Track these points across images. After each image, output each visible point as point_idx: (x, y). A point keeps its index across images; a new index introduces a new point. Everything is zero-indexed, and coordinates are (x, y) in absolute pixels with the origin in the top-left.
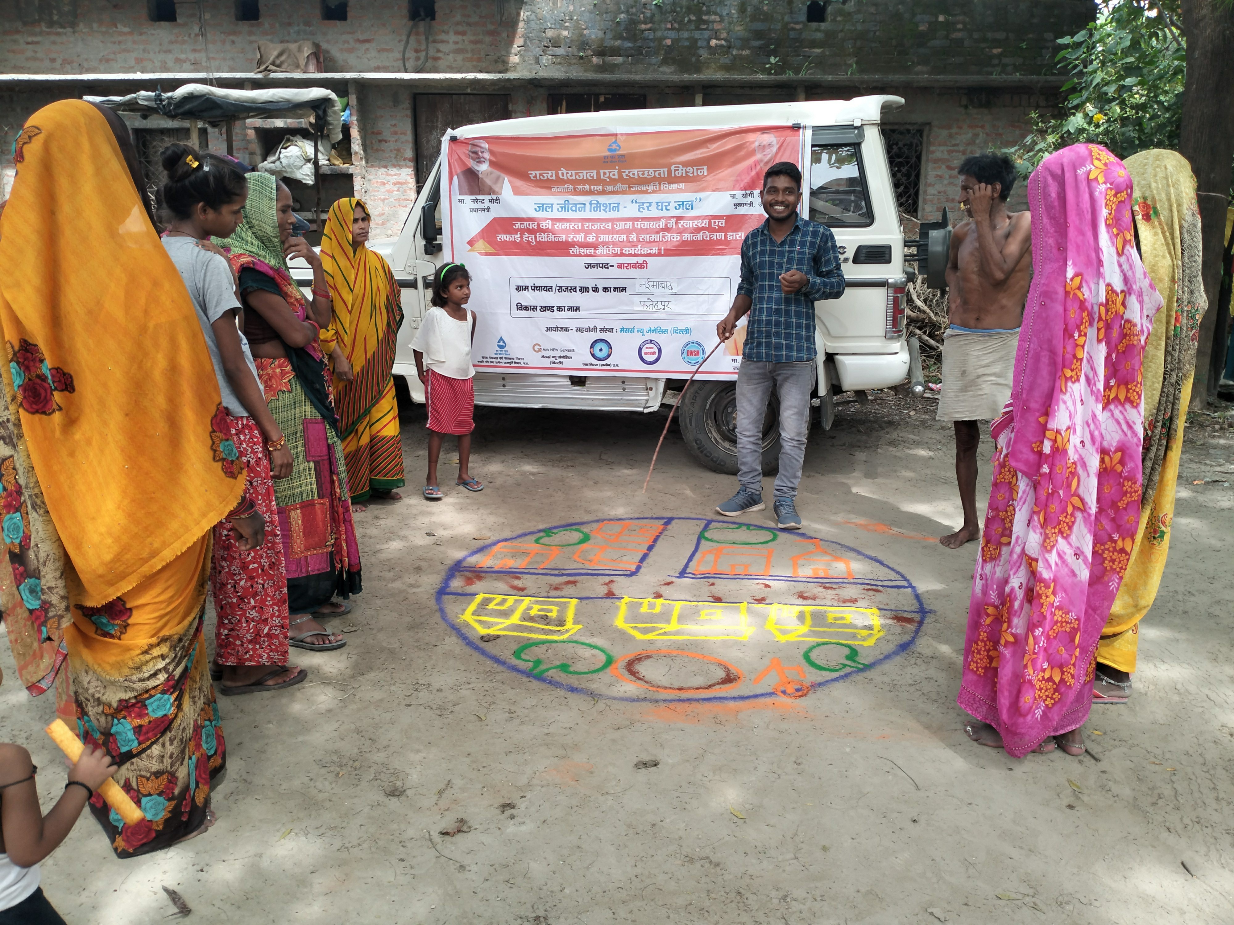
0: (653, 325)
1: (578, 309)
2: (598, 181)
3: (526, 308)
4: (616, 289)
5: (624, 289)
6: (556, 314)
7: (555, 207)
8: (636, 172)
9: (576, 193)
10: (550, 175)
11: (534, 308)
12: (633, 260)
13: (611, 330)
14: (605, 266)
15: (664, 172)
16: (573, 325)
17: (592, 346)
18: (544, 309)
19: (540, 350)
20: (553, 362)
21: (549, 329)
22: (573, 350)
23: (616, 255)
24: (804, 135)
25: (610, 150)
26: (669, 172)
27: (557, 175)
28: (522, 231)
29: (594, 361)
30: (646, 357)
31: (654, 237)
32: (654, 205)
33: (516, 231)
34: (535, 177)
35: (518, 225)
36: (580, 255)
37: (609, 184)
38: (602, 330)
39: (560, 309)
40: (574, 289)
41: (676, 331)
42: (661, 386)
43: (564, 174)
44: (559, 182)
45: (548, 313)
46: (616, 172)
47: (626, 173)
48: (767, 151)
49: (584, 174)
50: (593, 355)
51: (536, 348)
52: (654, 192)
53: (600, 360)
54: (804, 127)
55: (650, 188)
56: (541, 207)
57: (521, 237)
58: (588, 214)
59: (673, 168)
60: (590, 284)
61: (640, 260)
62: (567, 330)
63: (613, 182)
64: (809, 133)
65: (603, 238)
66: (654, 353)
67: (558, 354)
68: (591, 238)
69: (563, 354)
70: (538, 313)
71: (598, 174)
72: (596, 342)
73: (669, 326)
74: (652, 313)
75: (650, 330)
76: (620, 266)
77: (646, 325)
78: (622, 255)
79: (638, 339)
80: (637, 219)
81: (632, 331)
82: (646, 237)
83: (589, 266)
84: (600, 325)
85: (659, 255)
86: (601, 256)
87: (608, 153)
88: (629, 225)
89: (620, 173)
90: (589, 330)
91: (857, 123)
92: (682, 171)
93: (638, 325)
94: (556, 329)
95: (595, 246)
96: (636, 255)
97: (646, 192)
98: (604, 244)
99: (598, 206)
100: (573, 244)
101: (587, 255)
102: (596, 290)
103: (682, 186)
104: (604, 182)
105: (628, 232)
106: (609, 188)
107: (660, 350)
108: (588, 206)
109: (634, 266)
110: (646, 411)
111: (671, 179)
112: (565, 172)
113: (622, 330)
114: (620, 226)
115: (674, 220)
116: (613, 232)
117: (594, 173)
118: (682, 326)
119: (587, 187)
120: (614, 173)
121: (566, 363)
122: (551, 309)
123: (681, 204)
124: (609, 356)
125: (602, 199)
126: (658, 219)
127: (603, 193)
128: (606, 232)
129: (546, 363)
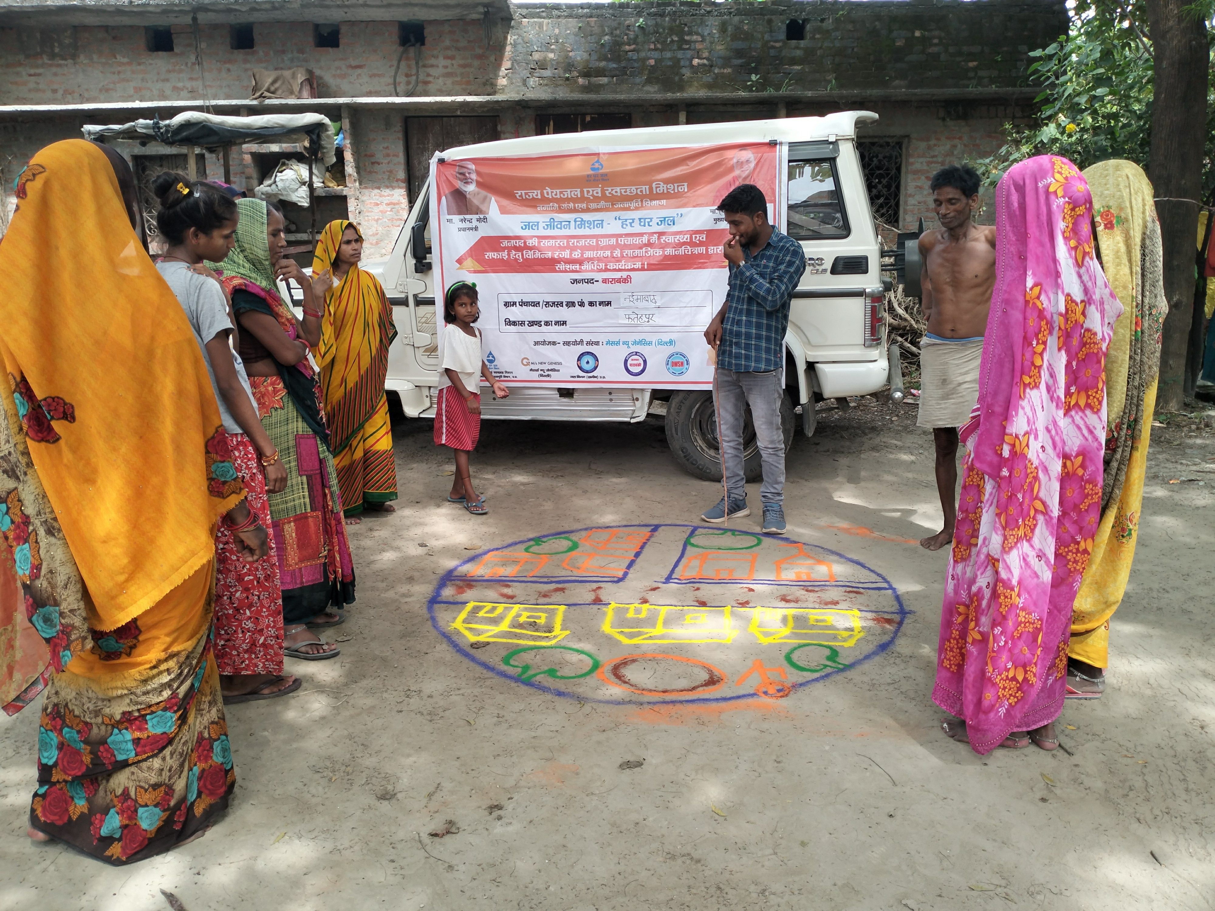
0: (638, 337)
1: (564, 323)
2: (582, 199)
3: (514, 323)
4: (601, 303)
5: (609, 303)
6: (544, 328)
7: (541, 225)
8: (618, 189)
9: (561, 211)
10: (536, 194)
11: (522, 323)
12: (618, 275)
13: (597, 343)
14: (590, 281)
15: (645, 189)
16: (560, 338)
17: (579, 359)
18: (532, 323)
19: (528, 364)
20: (542, 375)
21: (536, 343)
22: (560, 364)
23: (601, 271)
24: (780, 151)
25: (593, 169)
26: (651, 189)
27: (542, 194)
28: (509, 249)
29: (582, 374)
30: (632, 369)
31: (637, 252)
32: (637, 221)
33: (504, 249)
34: (521, 196)
35: (505, 243)
36: (566, 271)
37: (592, 201)
38: (588, 343)
39: (547, 323)
40: (560, 304)
41: (660, 343)
42: (647, 396)
43: (549, 193)
44: (545, 200)
45: (535, 328)
46: (599, 190)
47: (609, 191)
48: (745, 167)
49: (568, 193)
50: (580, 368)
51: (525, 362)
52: (636, 209)
53: (587, 372)
54: (781, 144)
55: (633, 205)
56: (527, 226)
57: (509, 255)
58: (572, 231)
59: (654, 185)
60: (576, 299)
61: (624, 274)
62: (554, 343)
63: (596, 199)
64: (785, 149)
65: (588, 254)
66: (639, 365)
67: (546, 367)
68: (576, 255)
69: (551, 367)
70: (526, 328)
71: (582, 192)
72: (582, 355)
73: (654, 338)
74: (637, 326)
75: (635, 343)
76: (605, 281)
77: (631, 338)
78: (607, 270)
79: (623, 352)
80: (620, 236)
81: (618, 343)
82: (629, 252)
83: (575, 281)
84: (586, 338)
85: (643, 269)
86: (586, 271)
87: (592, 172)
88: (613, 241)
89: (603, 192)
90: (576, 343)
91: (832, 139)
92: (663, 188)
93: (623, 338)
94: (544, 343)
95: (580, 262)
96: (620, 270)
97: (629, 209)
98: (589, 260)
99: (582, 223)
100: (558, 261)
101: (573, 271)
102: (582, 304)
103: (664, 202)
104: (588, 200)
105: (612, 248)
106: (593, 206)
107: (645, 362)
108: (573, 223)
109: (619, 281)
110: (633, 421)
111: (653, 196)
112: (550, 191)
113: (608, 343)
114: (604, 242)
115: (656, 236)
116: (597, 248)
117: (578, 192)
118: (666, 338)
119: (571, 205)
120: (597, 192)
121: (554, 376)
122: (538, 323)
123: (663, 220)
124: (596, 368)
125: (586, 217)
126: (641, 235)
127: (588, 210)
128: (590, 248)
129: (535, 376)
